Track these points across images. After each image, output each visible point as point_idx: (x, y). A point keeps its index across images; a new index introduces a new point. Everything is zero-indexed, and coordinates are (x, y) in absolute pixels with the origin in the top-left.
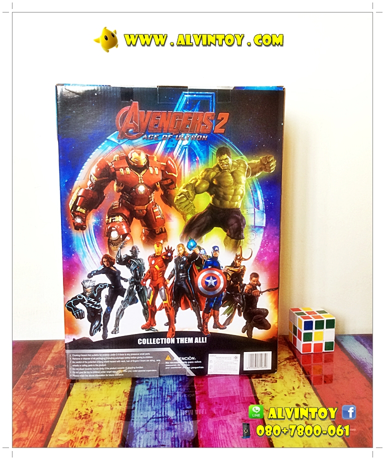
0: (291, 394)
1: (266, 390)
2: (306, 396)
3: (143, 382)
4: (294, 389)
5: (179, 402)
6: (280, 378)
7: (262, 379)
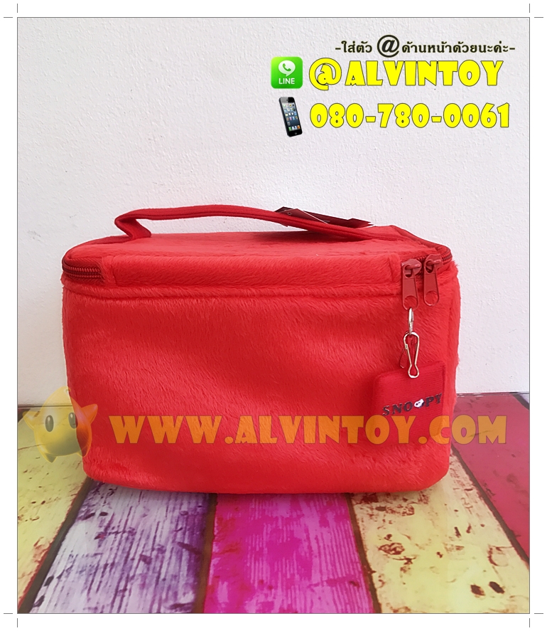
0: (455, 552)
1: (389, 536)
2: (494, 557)
3: (93, 514)
4: (458, 534)
5: (164, 580)
6: (420, 500)
7: (378, 505)
